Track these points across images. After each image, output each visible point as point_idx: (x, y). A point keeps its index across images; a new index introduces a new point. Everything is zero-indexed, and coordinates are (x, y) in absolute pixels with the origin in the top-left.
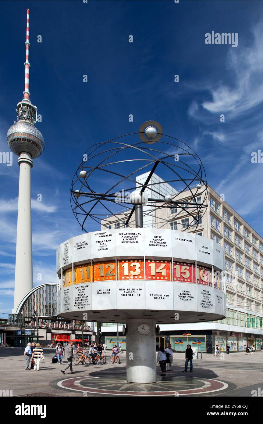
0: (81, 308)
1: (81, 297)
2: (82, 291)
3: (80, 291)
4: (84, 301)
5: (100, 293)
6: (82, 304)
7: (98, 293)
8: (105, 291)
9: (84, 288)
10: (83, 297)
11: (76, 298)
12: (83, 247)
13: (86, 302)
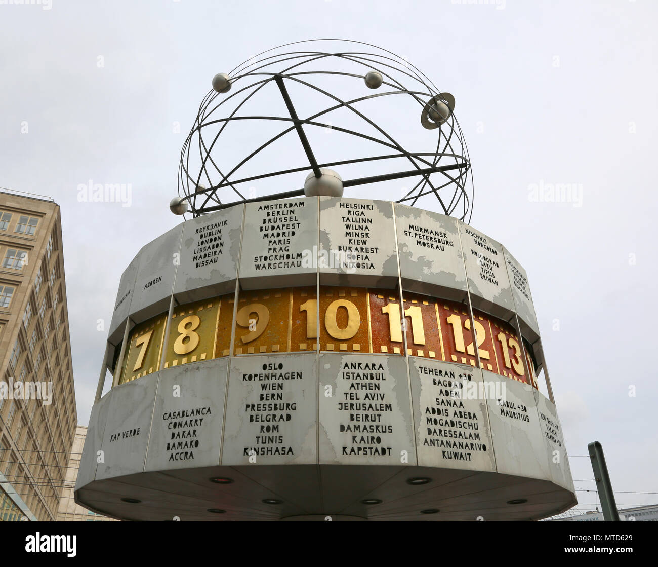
0: (456, 455)
1: (451, 413)
2: (448, 388)
3: (444, 389)
4: (462, 430)
5: (507, 413)
6: (457, 441)
7: (503, 411)
8: (518, 410)
9: (457, 380)
10: (455, 413)
11: (428, 410)
12: (435, 246)
13: (470, 436)
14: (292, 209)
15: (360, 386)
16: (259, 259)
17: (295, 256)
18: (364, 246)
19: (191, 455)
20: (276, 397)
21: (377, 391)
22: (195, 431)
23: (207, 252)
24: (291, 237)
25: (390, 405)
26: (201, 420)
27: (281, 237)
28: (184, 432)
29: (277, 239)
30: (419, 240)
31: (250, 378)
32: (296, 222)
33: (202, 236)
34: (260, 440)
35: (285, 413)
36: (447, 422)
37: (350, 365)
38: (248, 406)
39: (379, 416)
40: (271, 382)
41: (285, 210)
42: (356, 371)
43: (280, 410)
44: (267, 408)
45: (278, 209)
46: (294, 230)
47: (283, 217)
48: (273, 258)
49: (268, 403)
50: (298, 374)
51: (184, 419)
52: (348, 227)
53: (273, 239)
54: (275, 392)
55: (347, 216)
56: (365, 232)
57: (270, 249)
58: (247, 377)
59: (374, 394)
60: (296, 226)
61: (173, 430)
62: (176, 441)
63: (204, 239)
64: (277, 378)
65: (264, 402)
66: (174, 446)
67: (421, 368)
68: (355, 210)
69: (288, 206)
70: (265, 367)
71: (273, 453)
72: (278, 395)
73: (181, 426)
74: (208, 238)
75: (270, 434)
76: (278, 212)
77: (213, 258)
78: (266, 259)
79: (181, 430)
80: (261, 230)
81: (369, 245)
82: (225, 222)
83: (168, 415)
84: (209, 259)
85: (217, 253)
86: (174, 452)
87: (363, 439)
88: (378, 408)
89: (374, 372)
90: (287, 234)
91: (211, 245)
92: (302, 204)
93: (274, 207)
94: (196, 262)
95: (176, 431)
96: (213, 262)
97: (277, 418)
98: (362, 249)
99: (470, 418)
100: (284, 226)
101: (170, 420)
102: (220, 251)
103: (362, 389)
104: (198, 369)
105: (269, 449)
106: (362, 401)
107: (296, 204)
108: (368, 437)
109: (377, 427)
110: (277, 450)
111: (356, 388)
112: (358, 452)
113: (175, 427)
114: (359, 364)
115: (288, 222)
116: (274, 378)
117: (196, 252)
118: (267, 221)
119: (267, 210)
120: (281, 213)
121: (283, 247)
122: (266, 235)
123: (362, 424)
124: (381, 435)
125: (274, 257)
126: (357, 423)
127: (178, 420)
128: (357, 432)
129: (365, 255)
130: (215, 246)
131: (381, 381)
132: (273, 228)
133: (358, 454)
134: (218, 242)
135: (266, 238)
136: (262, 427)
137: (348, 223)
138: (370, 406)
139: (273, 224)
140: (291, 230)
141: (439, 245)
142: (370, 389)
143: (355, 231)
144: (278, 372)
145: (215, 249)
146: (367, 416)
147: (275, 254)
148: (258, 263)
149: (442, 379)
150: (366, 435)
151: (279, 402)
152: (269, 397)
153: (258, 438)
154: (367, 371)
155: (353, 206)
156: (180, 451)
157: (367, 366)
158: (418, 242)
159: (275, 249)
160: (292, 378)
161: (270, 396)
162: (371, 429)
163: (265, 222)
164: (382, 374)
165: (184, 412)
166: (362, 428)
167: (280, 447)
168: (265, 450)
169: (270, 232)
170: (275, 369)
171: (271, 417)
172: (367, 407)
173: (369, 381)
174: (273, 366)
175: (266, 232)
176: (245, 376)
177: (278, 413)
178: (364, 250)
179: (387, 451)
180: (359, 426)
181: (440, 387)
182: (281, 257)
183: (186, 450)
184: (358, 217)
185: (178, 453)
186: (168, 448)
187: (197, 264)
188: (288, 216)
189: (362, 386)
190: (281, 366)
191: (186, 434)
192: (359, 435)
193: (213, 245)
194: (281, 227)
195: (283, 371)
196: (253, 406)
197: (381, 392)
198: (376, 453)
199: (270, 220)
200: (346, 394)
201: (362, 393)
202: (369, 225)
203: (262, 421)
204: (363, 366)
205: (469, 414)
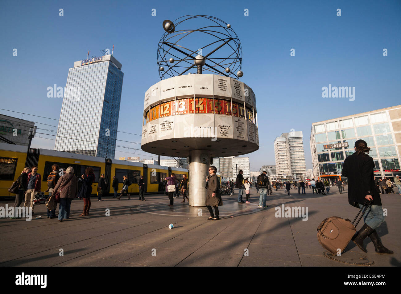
23: (222, 87)
33: (220, 82)
34: (239, 135)
40: (240, 123)
51: (224, 127)
57: (237, 93)
71: (241, 138)
74: (222, 83)
75: (241, 134)
78: (236, 95)
79: (223, 130)
82: (226, 80)
84: (223, 89)
94: (219, 88)
95: (222, 129)
101: (220, 127)
102: (226, 88)
117: (219, 85)
121: (239, 93)
127: (222, 127)
134: (225, 85)
136: (239, 132)
145: (224, 87)
161: (240, 126)
177: (241, 130)
182: (239, 95)
196: (237, 128)
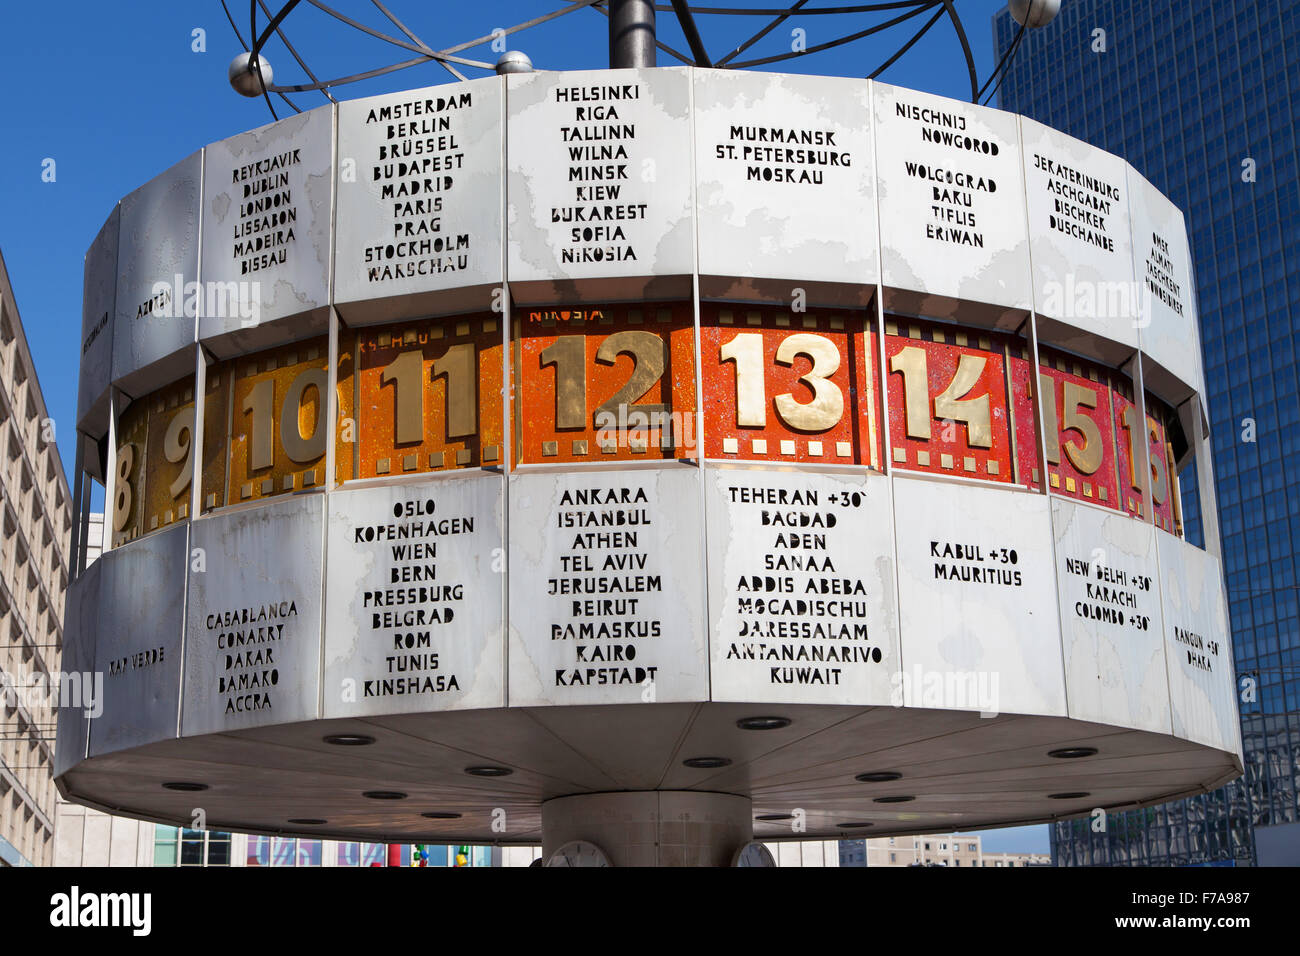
0: (803, 676)
1: (800, 584)
2: (800, 531)
3: (787, 531)
4: (824, 621)
5: (954, 571)
6: (808, 644)
7: (940, 570)
8: (988, 563)
9: (824, 508)
10: (811, 584)
11: (743, 582)
12: (797, 175)
13: (845, 630)
14: (443, 114)
15: (595, 540)
16: (375, 253)
17: (454, 242)
18: (613, 203)
19: (267, 700)
20: (422, 574)
21: (631, 550)
22: (269, 651)
23: (261, 235)
24: (443, 193)
25: (658, 578)
26: (280, 627)
27: (422, 195)
28: (249, 654)
29: (413, 200)
30: (754, 165)
31: (370, 535)
32: (453, 152)
33: (247, 190)
34: (395, 663)
35: (441, 606)
36: (787, 606)
37: (573, 497)
38: (368, 596)
39: (633, 601)
40: (412, 541)
41: (428, 117)
42: (586, 509)
43: (433, 600)
44: (407, 599)
45: (413, 118)
46: (448, 173)
47: (424, 138)
48: (405, 250)
49: (407, 586)
50: (465, 521)
51: (249, 627)
52: (575, 154)
53: (403, 200)
54: (421, 564)
55: (572, 122)
56: (615, 163)
57: (398, 227)
58: (363, 534)
59: (625, 556)
60: (455, 161)
61: (228, 650)
62: (236, 673)
63: (253, 199)
64: (424, 533)
65: (400, 584)
66: (232, 683)
67: (733, 490)
68: (594, 104)
69: (434, 106)
70: (398, 510)
71: (421, 689)
72: (427, 568)
73: (242, 641)
74: (262, 196)
75: (414, 651)
76: (413, 125)
77: (276, 250)
78: (390, 252)
79: (243, 650)
80: (377, 176)
81: (624, 199)
82: (296, 152)
83: (216, 618)
84: (268, 253)
85: (284, 238)
86: (233, 695)
87: (598, 652)
88: (632, 585)
89: (625, 507)
90: (433, 185)
91: (269, 214)
92: (466, 99)
93: (403, 110)
94: (240, 259)
95: (234, 653)
96: (278, 259)
97: (427, 618)
98: (608, 210)
99: (848, 590)
100: (426, 162)
101: (220, 630)
102: (291, 234)
103: (599, 546)
104: (265, 518)
105: (414, 681)
106: (597, 573)
107: (452, 101)
108: (609, 647)
109: (629, 625)
110: (429, 683)
111: (587, 545)
112: (588, 679)
113: (231, 643)
114: (595, 492)
115: (437, 153)
116: (417, 533)
117: (239, 232)
118: (389, 151)
119: (386, 122)
120: (419, 128)
121: (428, 219)
122: (388, 190)
123: (597, 621)
124: (637, 642)
125: (408, 245)
126: (586, 621)
127: (236, 629)
128: (587, 637)
129: (613, 224)
130: (278, 218)
131: (640, 528)
132: (403, 169)
133: (588, 683)
134: (284, 208)
135: (388, 197)
136: (398, 638)
137: (576, 143)
138: (616, 583)
139: (404, 159)
140: (443, 174)
141: (809, 168)
142: (616, 546)
143: (592, 163)
144: (426, 519)
145: (280, 227)
146: (608, 604)
147: (410, 238)
148: (375, 263)
149: (784, 509)
150: (604, 643)
151: (428, 584)
152: (408, 574)
153: (390, 659)
154: (613, 507)
155: (588, 94)
156: (244, 692)
157: (612, 495)
158: (752, 172)
159: (409, 225)
160: (454, 532)
161: (412, 571)
162: (615, 630)
163: (383, 156)
164: (644, 511)
165: (245, 611)
166: (596, 629)
167: (434, 675)
168: (406, 684)
169: (396, 181)
170: (420, 513)
171: (415, 616)
172: (609, 583)
173: (616, 528)
174: (414, 507)
175: (387, 182)
176: (359, 531)
177: (428, 607)
178: (613, 213)
179: (648, 673)
180: (591, 626)
181: (778, 529)
182: (422, 246)
183: (256, 690)
184: (600, 124)
185: (241, 698)
186: (222, 688)
187: (244, 263)
188: (435, 136)
189: (600, 540)
190: (431, 507)
191: (253, 657)
192: (590, 644)
193: (275, 216)
194: (420, 166)
195: (436, 518)
196: (378, 595)
197: (639, 550)
198: (626, 680)
199: (395, 148)
200: (565, 559)
201: (598, 555)
202: (626, 142)
203: (397, 625)
204: (602, 496)
205: (847, 583)
